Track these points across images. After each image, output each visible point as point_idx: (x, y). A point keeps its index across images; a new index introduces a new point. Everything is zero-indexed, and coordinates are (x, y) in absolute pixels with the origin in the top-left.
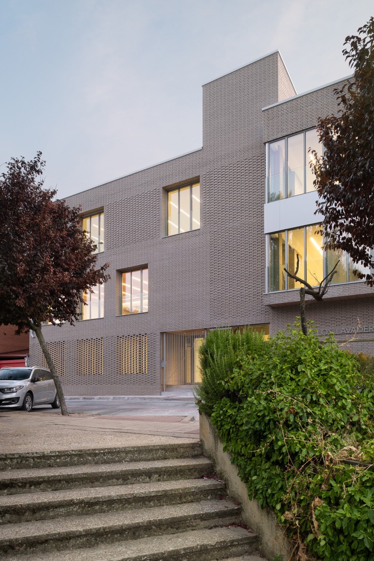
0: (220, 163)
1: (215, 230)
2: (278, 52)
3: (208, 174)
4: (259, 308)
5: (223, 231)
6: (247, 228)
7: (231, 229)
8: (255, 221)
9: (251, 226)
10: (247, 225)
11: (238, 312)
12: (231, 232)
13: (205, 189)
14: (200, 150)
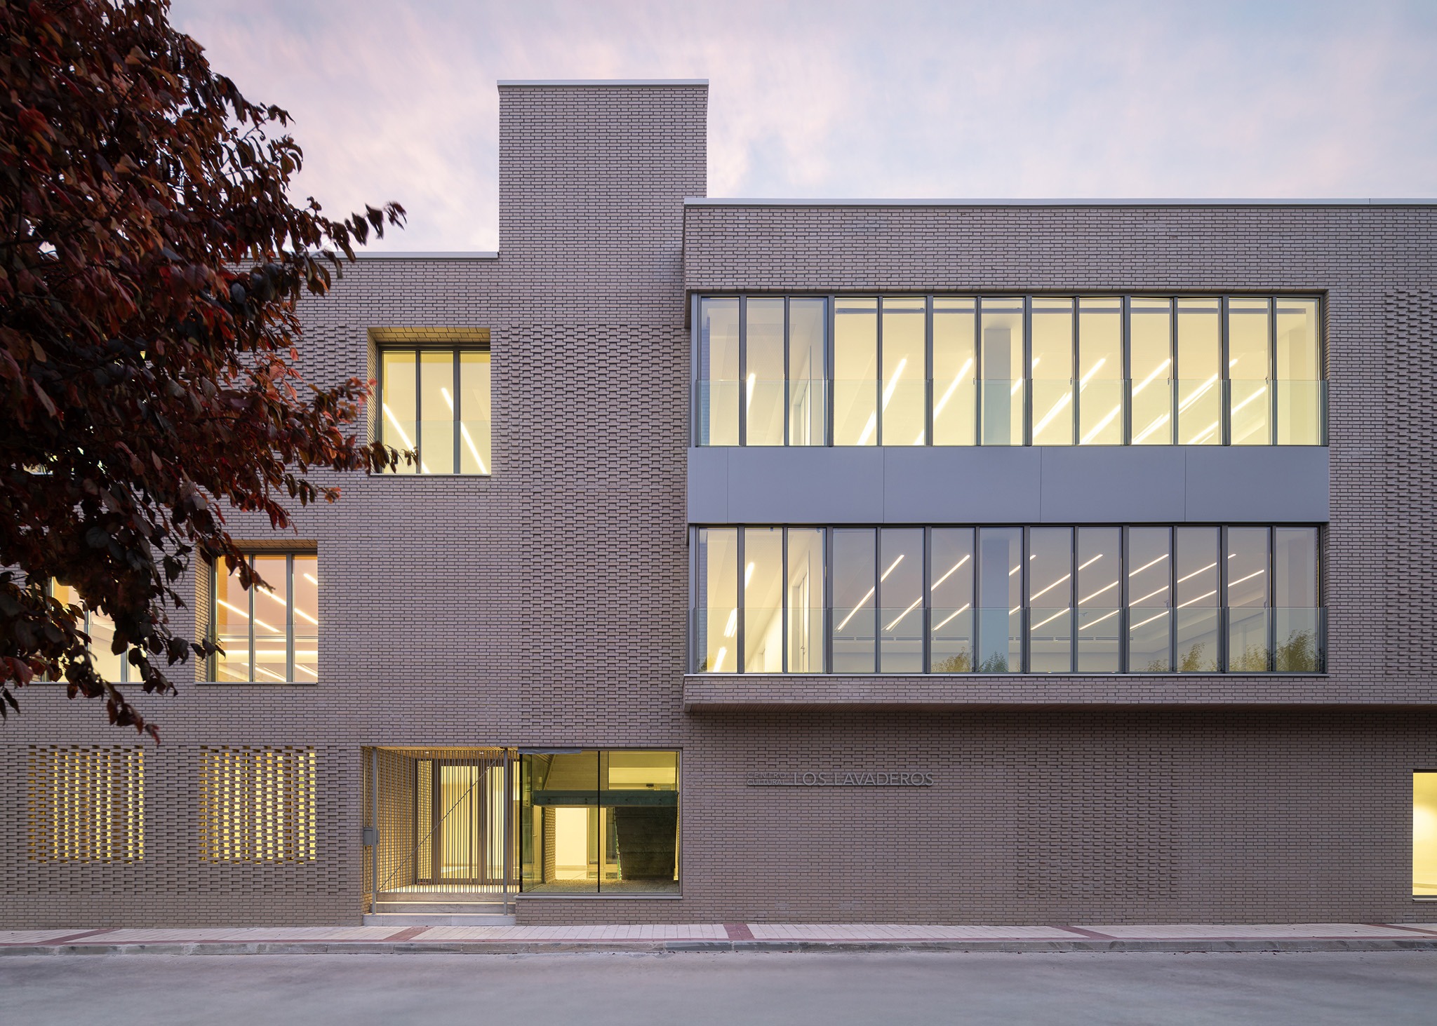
0: (549, 313)
1: (537, 489)
2: (707, 86)
3: (516, 331)
4: (655, 709)
5: (559, 496)
6: (624, 503)
7: (580, 496)
8: (646, 489)
9: (634, 500)
10: (624, 496)
11: (601, 712)
12: (580, 503)
13: (505, 370)
14: (492, 260)
